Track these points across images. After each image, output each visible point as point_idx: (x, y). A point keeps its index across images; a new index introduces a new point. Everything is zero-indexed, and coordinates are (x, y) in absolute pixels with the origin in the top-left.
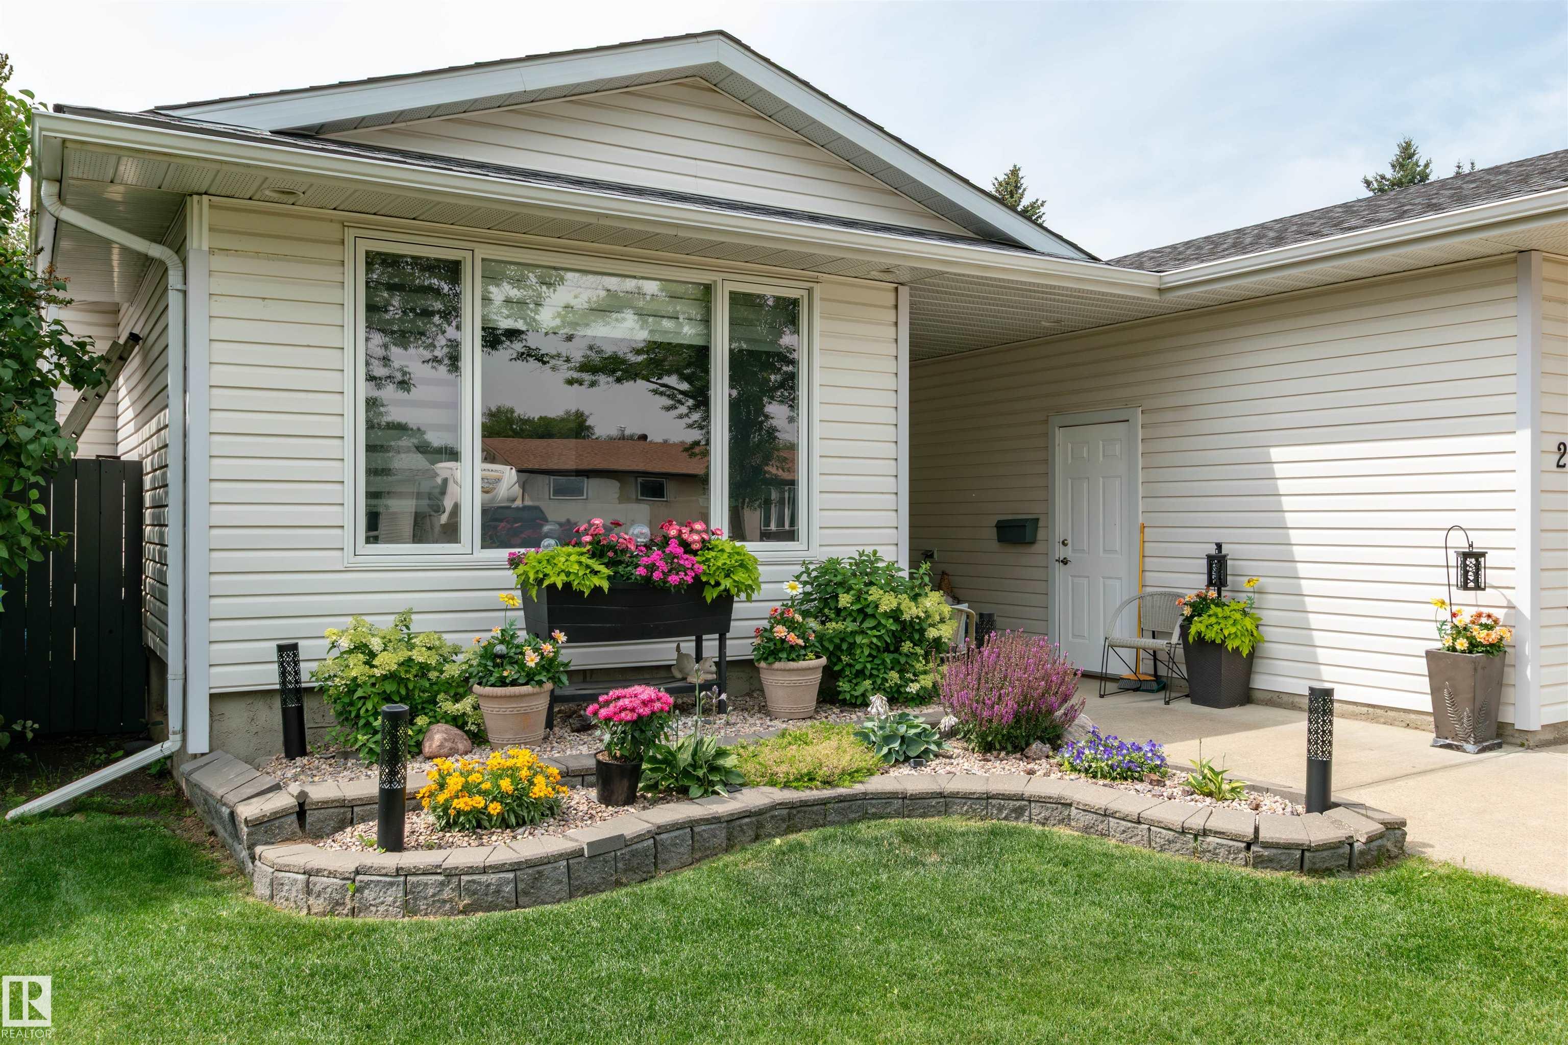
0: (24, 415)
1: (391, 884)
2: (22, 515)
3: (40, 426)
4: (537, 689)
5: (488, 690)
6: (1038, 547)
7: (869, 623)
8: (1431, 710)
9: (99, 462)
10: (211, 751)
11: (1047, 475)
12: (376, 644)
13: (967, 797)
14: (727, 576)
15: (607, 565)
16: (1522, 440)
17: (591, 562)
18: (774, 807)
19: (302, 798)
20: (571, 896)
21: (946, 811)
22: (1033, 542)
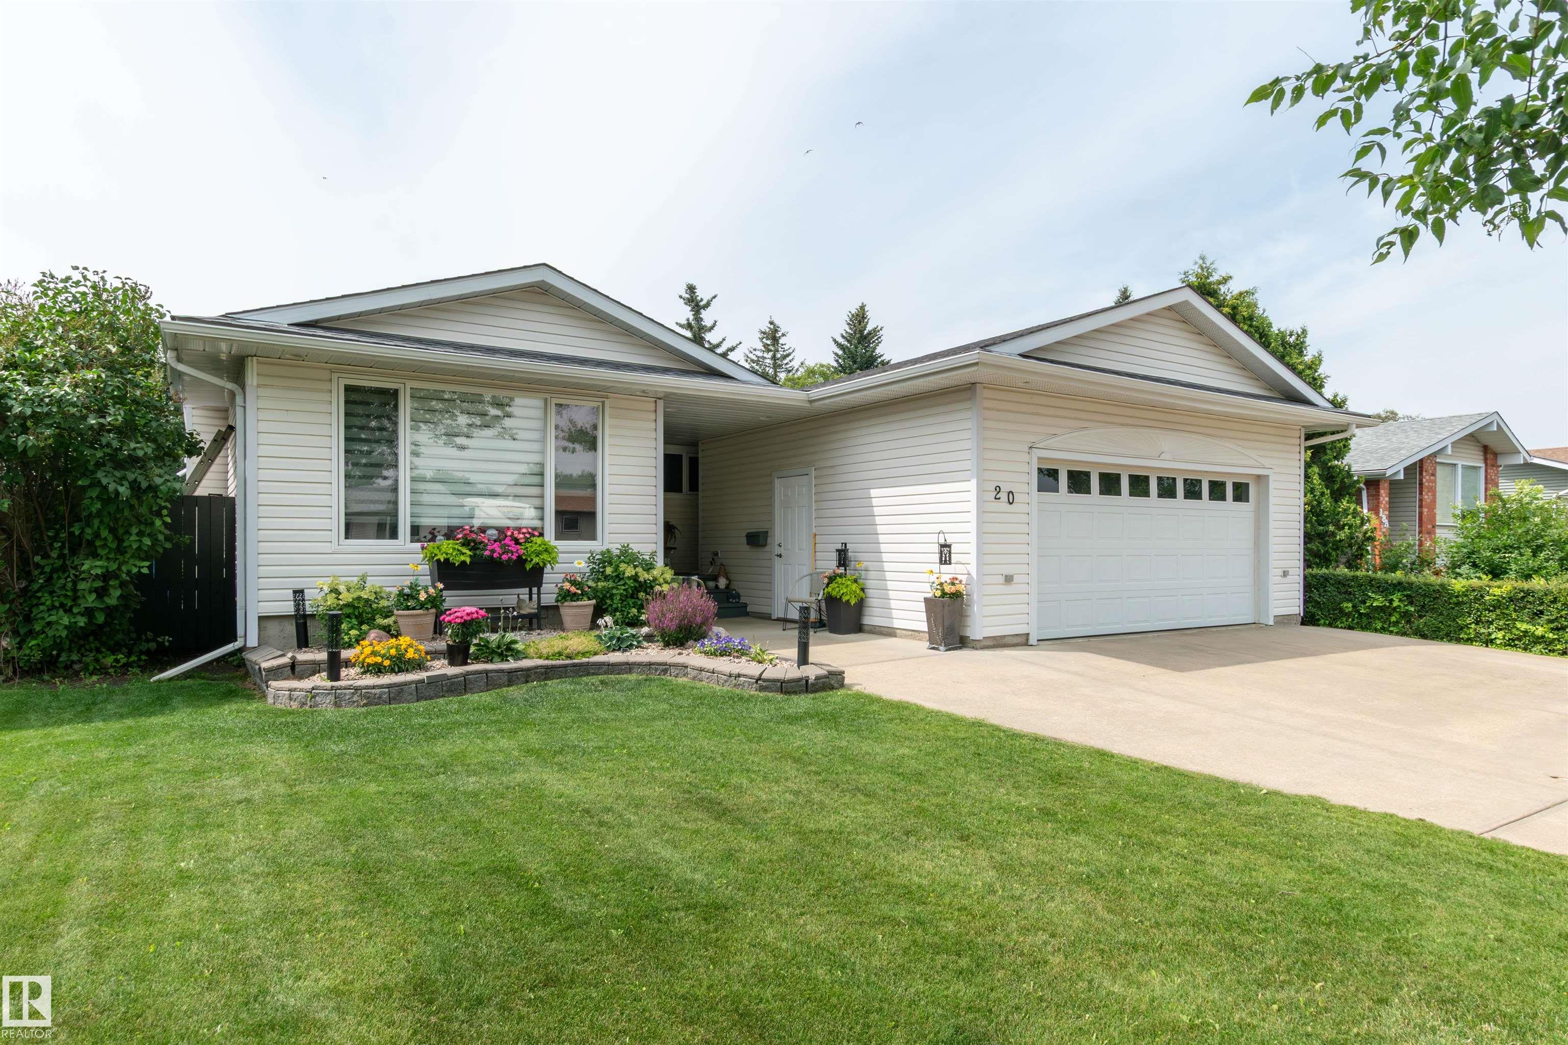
0: (158, 471)
1: (329, 694)
2: (158, 523)
3: (167, 477)
4: (426, 612)
5: (400, 612)
6: (767, 548)
7: (622, 582)
8: (926, 630)
9: (210, 499)
10: (259, 645)
11: (771, 505)
12: (342, 588)
13: (640, 664)
14: (537, 556)
15: (470, 550)
16: (972, 485)
17: (460, 548)
18: (537, 667)
19: (293, 658)
20: (418, 701)
21: (630, 671)
22: (765, 545)
